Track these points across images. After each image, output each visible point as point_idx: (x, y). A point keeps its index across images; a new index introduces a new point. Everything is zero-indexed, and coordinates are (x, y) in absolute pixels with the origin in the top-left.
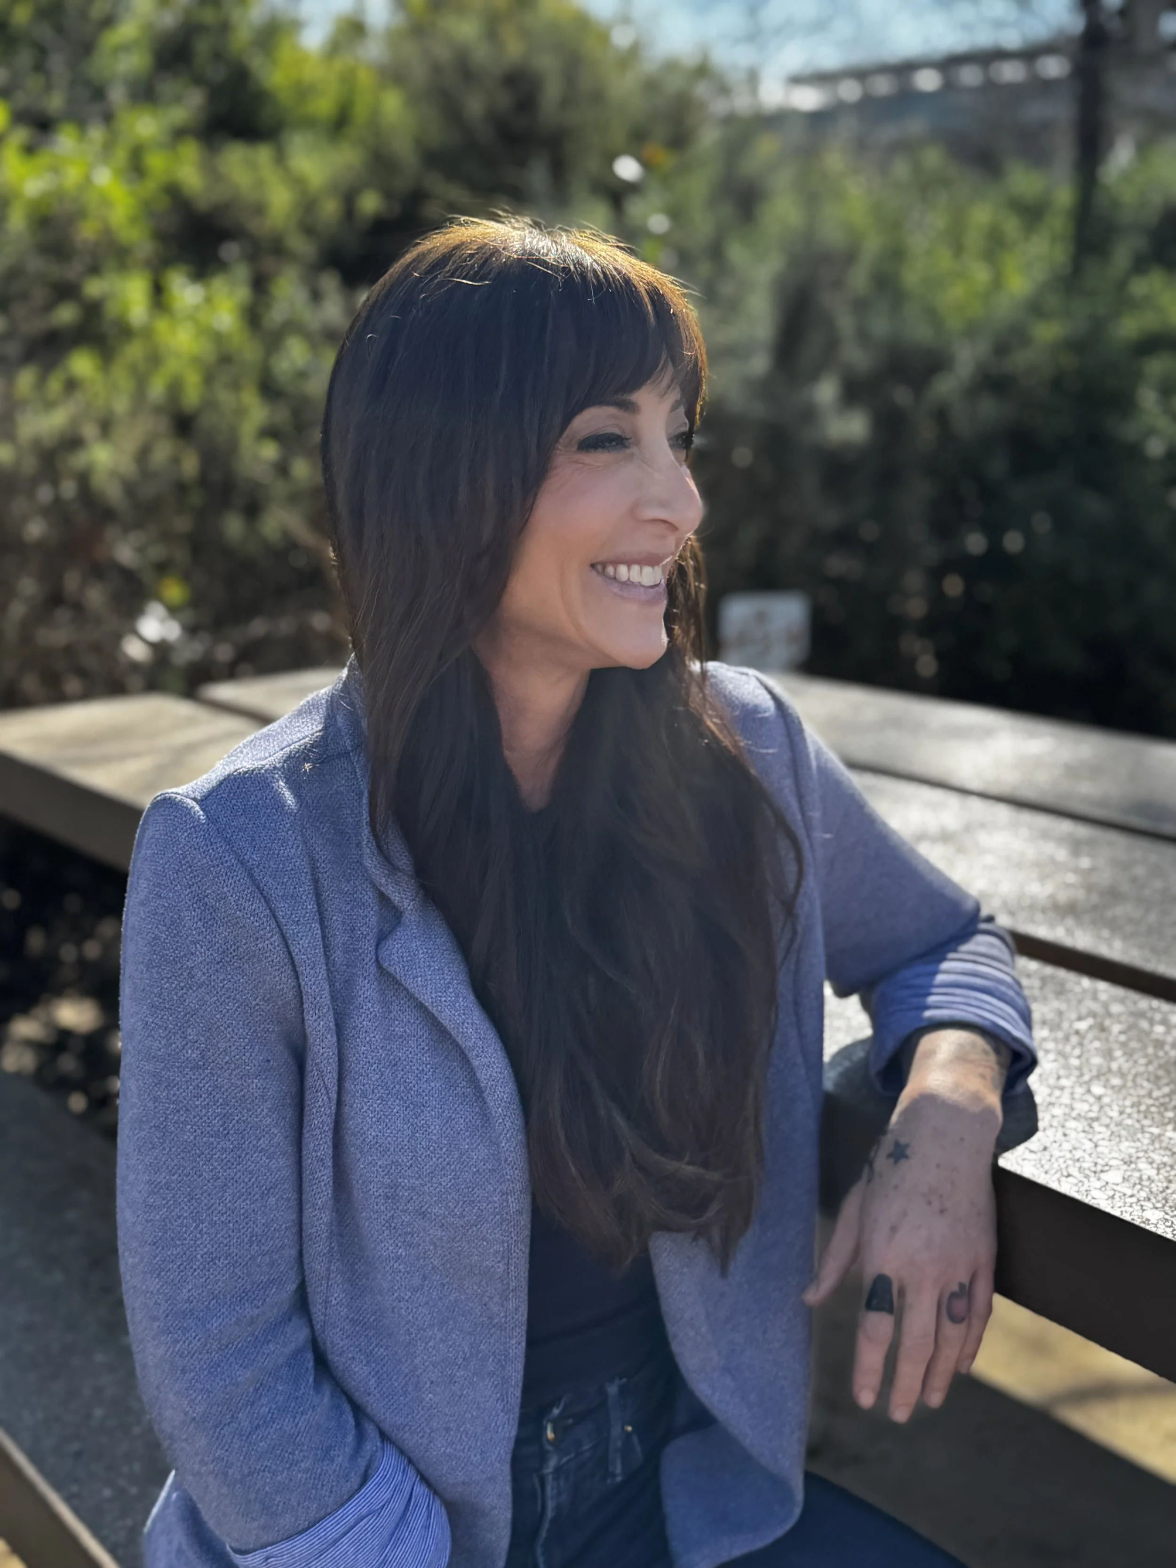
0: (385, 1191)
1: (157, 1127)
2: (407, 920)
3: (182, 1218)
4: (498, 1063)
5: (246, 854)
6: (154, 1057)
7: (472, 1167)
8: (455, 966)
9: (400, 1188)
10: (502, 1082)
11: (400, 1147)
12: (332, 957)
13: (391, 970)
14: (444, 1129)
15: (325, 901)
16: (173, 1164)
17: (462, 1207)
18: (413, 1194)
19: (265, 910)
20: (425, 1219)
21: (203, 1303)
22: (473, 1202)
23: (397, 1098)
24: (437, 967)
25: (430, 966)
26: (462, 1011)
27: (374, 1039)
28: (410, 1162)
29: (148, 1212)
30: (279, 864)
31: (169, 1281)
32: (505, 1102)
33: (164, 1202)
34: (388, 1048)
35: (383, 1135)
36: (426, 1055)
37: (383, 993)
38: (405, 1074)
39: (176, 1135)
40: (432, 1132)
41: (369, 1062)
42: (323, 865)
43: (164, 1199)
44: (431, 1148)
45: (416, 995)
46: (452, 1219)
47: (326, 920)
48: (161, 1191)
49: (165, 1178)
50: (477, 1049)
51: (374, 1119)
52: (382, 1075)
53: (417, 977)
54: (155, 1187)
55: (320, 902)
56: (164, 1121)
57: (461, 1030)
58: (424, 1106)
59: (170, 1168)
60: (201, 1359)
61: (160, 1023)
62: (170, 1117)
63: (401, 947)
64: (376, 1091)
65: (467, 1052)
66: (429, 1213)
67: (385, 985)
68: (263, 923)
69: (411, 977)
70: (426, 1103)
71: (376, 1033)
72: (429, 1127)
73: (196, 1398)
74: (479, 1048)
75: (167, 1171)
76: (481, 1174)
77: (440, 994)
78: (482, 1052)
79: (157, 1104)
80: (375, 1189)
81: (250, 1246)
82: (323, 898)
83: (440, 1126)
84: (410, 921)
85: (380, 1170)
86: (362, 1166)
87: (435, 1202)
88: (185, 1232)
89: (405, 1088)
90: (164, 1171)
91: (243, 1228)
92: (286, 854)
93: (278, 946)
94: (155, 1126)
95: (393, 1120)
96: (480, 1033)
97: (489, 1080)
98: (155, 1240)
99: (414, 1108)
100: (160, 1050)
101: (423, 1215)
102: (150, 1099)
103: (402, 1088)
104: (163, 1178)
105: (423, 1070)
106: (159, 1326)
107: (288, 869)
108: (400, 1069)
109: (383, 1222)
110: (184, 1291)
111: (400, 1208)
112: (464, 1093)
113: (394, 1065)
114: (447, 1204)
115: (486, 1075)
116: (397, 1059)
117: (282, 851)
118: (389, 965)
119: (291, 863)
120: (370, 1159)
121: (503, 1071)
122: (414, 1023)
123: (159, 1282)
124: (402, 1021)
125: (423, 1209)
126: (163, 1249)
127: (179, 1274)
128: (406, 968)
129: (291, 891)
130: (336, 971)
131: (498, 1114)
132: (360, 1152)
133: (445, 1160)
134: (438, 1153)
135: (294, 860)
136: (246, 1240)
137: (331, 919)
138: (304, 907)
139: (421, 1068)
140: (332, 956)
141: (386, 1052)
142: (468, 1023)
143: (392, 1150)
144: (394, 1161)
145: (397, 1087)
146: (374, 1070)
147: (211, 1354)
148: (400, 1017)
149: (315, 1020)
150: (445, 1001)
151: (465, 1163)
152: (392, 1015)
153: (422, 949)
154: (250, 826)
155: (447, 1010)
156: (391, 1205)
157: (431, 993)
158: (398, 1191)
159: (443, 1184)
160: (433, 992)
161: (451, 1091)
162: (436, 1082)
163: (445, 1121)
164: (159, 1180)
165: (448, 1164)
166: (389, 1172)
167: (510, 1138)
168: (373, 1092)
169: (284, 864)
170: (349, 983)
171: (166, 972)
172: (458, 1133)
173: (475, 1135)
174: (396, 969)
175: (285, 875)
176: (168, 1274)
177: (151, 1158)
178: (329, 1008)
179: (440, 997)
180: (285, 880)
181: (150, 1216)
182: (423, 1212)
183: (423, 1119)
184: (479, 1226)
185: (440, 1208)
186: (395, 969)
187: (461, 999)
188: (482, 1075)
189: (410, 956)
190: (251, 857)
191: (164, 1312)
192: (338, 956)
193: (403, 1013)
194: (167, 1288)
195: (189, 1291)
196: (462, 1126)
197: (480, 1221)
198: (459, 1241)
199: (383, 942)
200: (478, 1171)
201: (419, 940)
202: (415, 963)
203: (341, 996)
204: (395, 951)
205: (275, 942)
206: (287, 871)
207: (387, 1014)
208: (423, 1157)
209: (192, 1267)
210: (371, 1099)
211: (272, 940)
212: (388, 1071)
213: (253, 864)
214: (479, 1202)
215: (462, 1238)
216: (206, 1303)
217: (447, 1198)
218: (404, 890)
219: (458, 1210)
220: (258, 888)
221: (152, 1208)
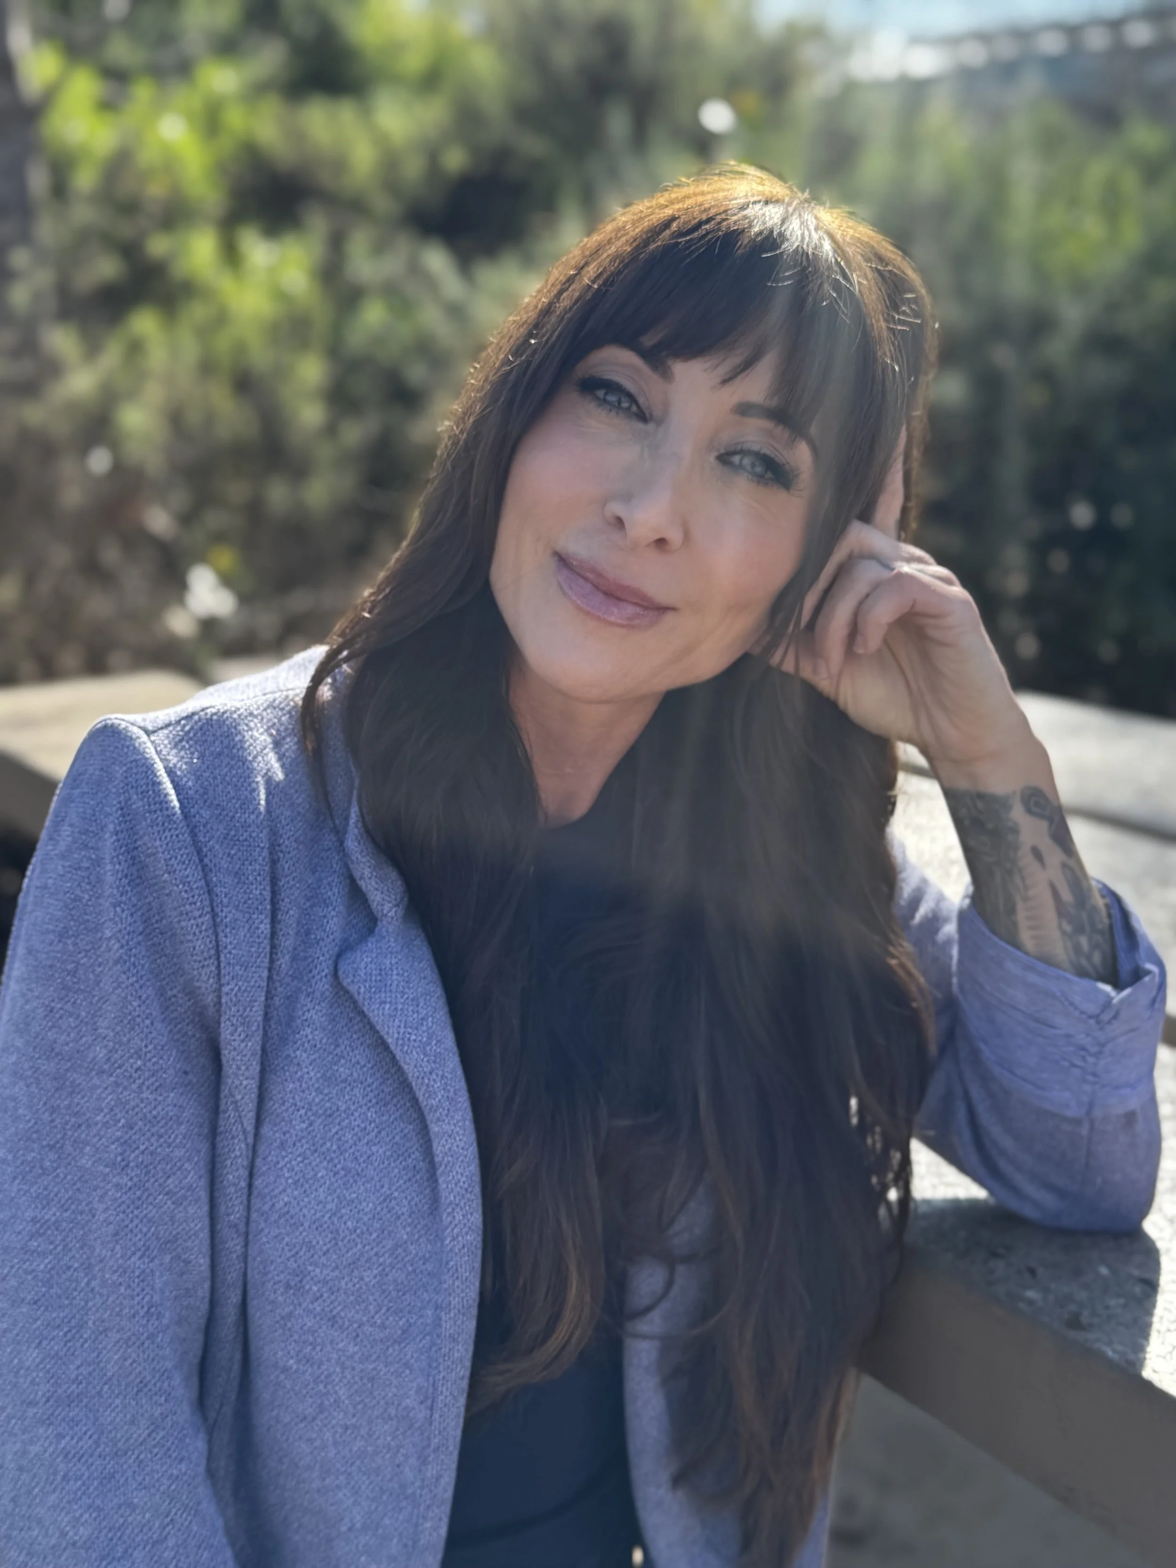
0: (288, 1277)
1: (52, 1147)
2: (384, 930)
3: (72, 1270)
4: (463, 1135)
5: (193, 807)
6: (57, 1054)
7: (408, 1265)
8: (433, 999)
9: (308, 1278)
10: (462, 1161)
11: (317, 1224)
12: (279, 963)
13: (353, 989)
14: (379, 1209)
15: (283, 889)
16: (67, 1196)
17: (384, 1314)
18: (324, 1289)
19: (200, 880)
20: (336, 1326)
21: (94, 1387)
22: (401, 1311)
23: (325, 1158)
24: (412, 996)
25: (403, 993)
26: (433, 1058)
27: (306, 1076)
28: (328, 1246)
29: (28, 1260)
30: (231, 829)
31: (53, 1353)
32: (461, 1187)
33: (51, 1247)
34: (326, 1091)
35: (298, 1204)
36: (373, 1110)
37: (334, 1020)
38: (342, 1129)
39: (74, 1158)
40: (363, 1210)
41: (296, 1105)
42: (286, 842)
43: (51, 1243)
44: (358, 1231)
45: (378, 1028)
46: (370, 1329)
47: (280, 913)
48: (49, 1232)
49: (54, 1215)
50: (441, 1110)
51: (290, 1181)
52: (311, 1125)
53: (385, 1003)
54: (41, 1227)
55: (276, 888)
56: (62, 1138)
57: (426, 1081)
58: (358, 1174)
59: (63, 1202)
60: (92, 1464)
61: (71, 1009)
62: (70, 1133)
63: (371, 963)
64: (298, 1144)
65: (426, 1112)
66: (341, 1318)
67: (339, 1010)
68: (193, 896)
69: (378, 1001)
70: (362, 1170)
71: (311, 1068)
72: (360, 1203)
73: (81, 1515)
74: (444, 1109)
75: (58, 1205)
76: (417, 1276)
77: (410, 1030)
78: (447, 1115)
79: (54, 1116)
80: (276, 1273)
81: (148, 1321)
82: (281, 884)
83: (374, 1204)
84: (387, 931)
85: (287, 1248)
86: (264, 1239)
87: (352, 1303)
88: (75, 1289)
89: (339, 1148)
90: (55, 1205)
91: (138, 1295)
92: (243, 820)
93: (206, 930)
94: (48, 1145)
95: (314, 1187)
96: (449, 1091)
97: (446, 1153)
98: (36, 1298)
99: (345, 1175)
100: (67, 1044)
101: (333, 1320)
102: (46, 1110)
103: (334, 1147)
104: (51, 1214)
105: (365, 1128)
106: (35, 1414)
107: (241, 838)
108: (337, 1121)
109: (278, 1318)
110: (71, 1367)
111: (304, 1306)
112: (415, 1167)
113: (330, 1116)
114: (366, 1307)
115: (444, 1146)
116: (334, 1108)
117: (239, 815)
118: (353, 982)
119: (246, 831)
120: (277, 1231)
121: (467, 1146)
122: (365, 1066)
123: (38, 1354)
124: (351, 1060)
125: (335, 1312)
126: (46, 1309)
127: (65, 1345)
128: (373, 990)
129: (238, 866)
130: (279, 981)
131: (448, 1201)
132: (265, 1221)
133: (372, 1249)
134: (366, 1239)
135: (252, 829)
136: (142, 1313)
137: (287, 912)
138: (248, 891)
139: (363, 1125)
140: (278, 960)
141: (321, 1097)
142: (437, 1075)
143: (306, 1224)
144: (306, 1240)
145: (328, 1144)
146: (301, 1116)
147: (104, 1459)
148: (348, 1055)
149: (243, 1041)
150: (415, 1040)
151: (400, 1258)
152: (338, 1050)
153: (397, 968)
154: (206, 774)
155: (414, 1053)
156: (292, 1297)
157: (399, 1027)
158: (304, 1282)
159: (367, 1280)
160: (402, 1025)
161: (399, 1161)
162: (378, 1146)
163: (382, 1198)
164: (46, 1217)
165: (376, 1254)
166: (297, 1253)
167: (458, 1236)
168: (294, 1144)
169: (237, 831)
170: (292, 999)
171: (84, 943)
172: (399, 1218)
173: (419, 1223)
174: (358, 989)
175: (235, 845)
176: (52, 1343)
177: (39, 1188)
178: (258, 1026)
179: (410, 1033)
180: (233, 852)
181: (31, 1265)
182: (334, 1317)
183: (354, 1192)
184: (403, 1345)
185: (357, 1312)
186: (360, 988)
187: (434, 1042)
188: (439, 1148)
189: (380, 975)
190: (198, 813)
191: (44, 1395)
192: (284, 962)
193: (353, 1051)
194: (49, 1362)
195: (78, 1368)
196: (405, 1210)
197: (406, 1338)
198: (375, 1361)
199: (349, 954)
200: (414, 1271)
201: (396, 957)
202: (386, 985)
203: (278, 1015)
204: (363, 965)
205: (203, 924)
206: (238, 840)
207: (333, 1047)
208: (345, 1241)
209: (81, 1337)
210: (291, 1153)
211: (200, 921)
212: (320, 1120)
213: (199, 822)
214: (409, 1312)
215: (379, 1357)
216: (98, 1388)
217: (367, 1298)
218: (388, 891)
219: (380, 1317)
220: (199, 852)
221: (35, 1255)
